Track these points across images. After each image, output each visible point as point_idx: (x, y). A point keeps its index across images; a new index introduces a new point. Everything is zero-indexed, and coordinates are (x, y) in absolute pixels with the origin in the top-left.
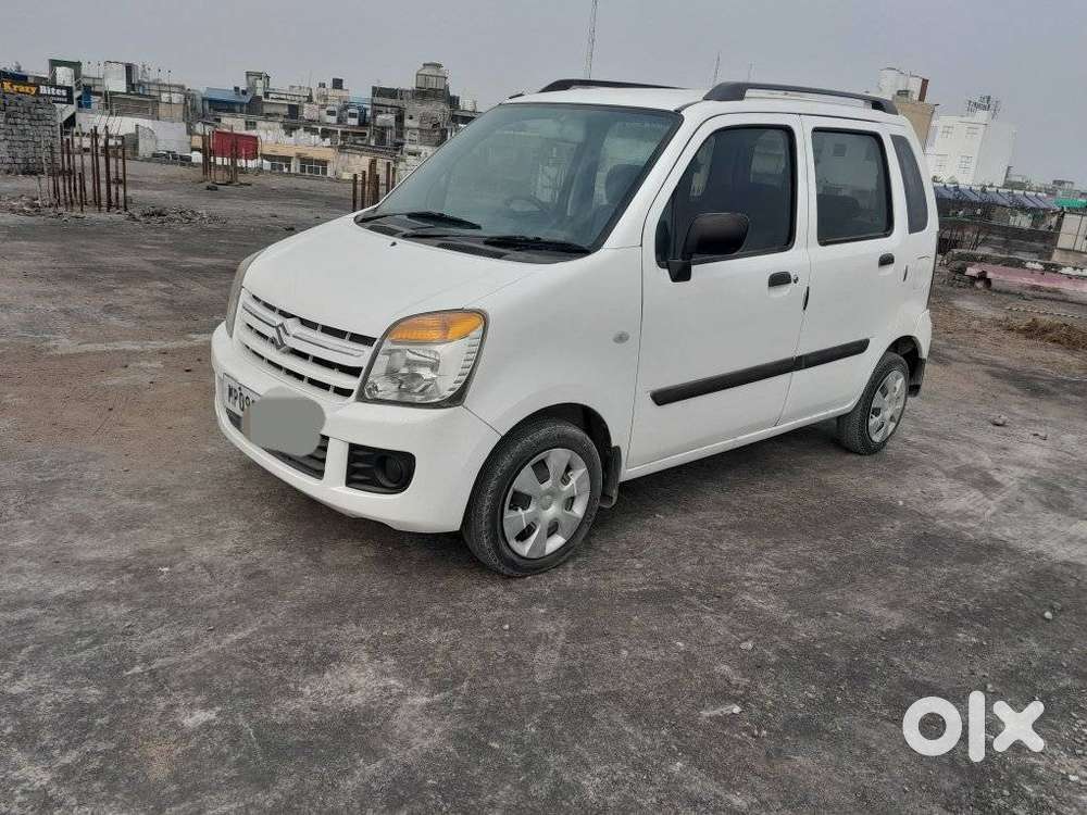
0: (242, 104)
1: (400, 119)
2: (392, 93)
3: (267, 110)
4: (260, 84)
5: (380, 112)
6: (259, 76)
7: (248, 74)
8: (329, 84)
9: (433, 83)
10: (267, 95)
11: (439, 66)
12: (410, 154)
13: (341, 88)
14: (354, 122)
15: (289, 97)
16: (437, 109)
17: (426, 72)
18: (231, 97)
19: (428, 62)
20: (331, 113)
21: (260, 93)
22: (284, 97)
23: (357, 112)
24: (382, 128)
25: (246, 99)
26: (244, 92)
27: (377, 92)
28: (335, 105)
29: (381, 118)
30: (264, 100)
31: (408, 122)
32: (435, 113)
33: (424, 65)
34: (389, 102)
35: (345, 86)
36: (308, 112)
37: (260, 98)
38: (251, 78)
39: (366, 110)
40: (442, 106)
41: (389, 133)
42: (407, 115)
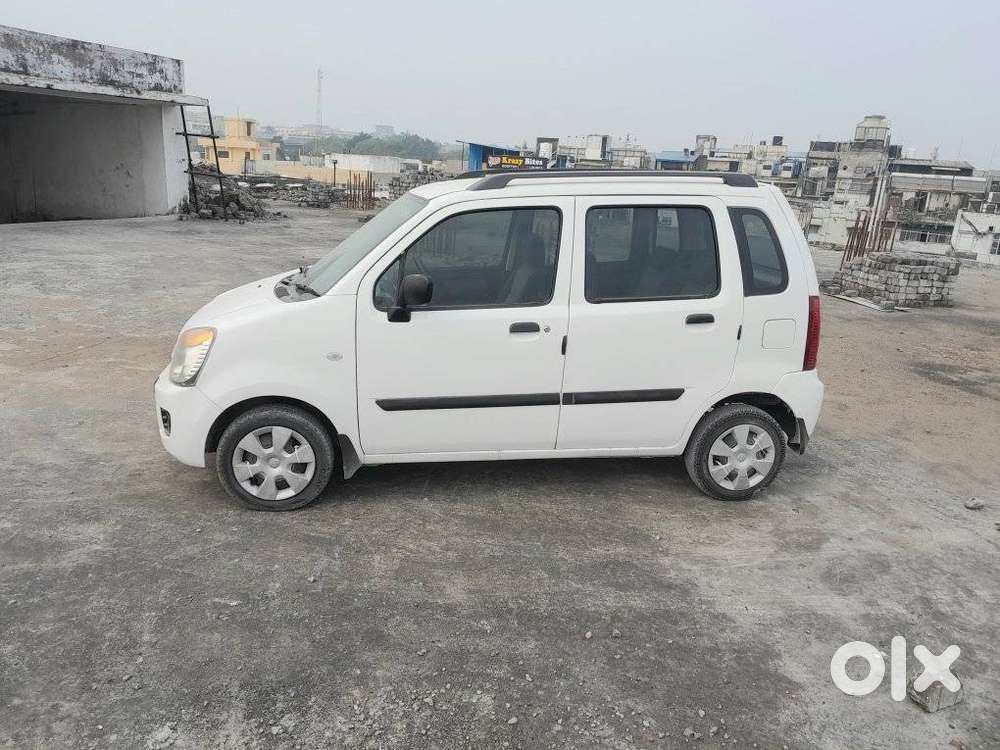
0: (688, 163)
1: (833, 170)
2: (830, 147)
3: (711, 166)
4: (707, 145)
5: (815, 164)
6: (707, 138)
7: (698, 137)
8: (770, 142)
9: (872, 135)
10: (712, 154)
11: (881, 118)
12: (836, 203)
13: (780, 144)
14: (788, 174)
15: (731, 155)
16: (875, 159)
17: (866, 124)
18: (682, 158)
19: (869, 115)
20: (765, 168)
21: (706, 152)
22: (727, 155)
23: (792, 165)
24: (814, 179)
25: (693, 159)
26: (692, 153)
27: (816, 146)
28: (771, 160)
29: (813, 170)
30: (709, 158)
31: (841, 173)
32: (871, 164)
33: (867, 117)
34: (825, 154)
35: (784, 142)
36: (745, 168)
37: (705, 157)
38: (701, 141)
39: (801, 163)
40: (880, 155)
41: (819, 183)
42: (841, 167)
